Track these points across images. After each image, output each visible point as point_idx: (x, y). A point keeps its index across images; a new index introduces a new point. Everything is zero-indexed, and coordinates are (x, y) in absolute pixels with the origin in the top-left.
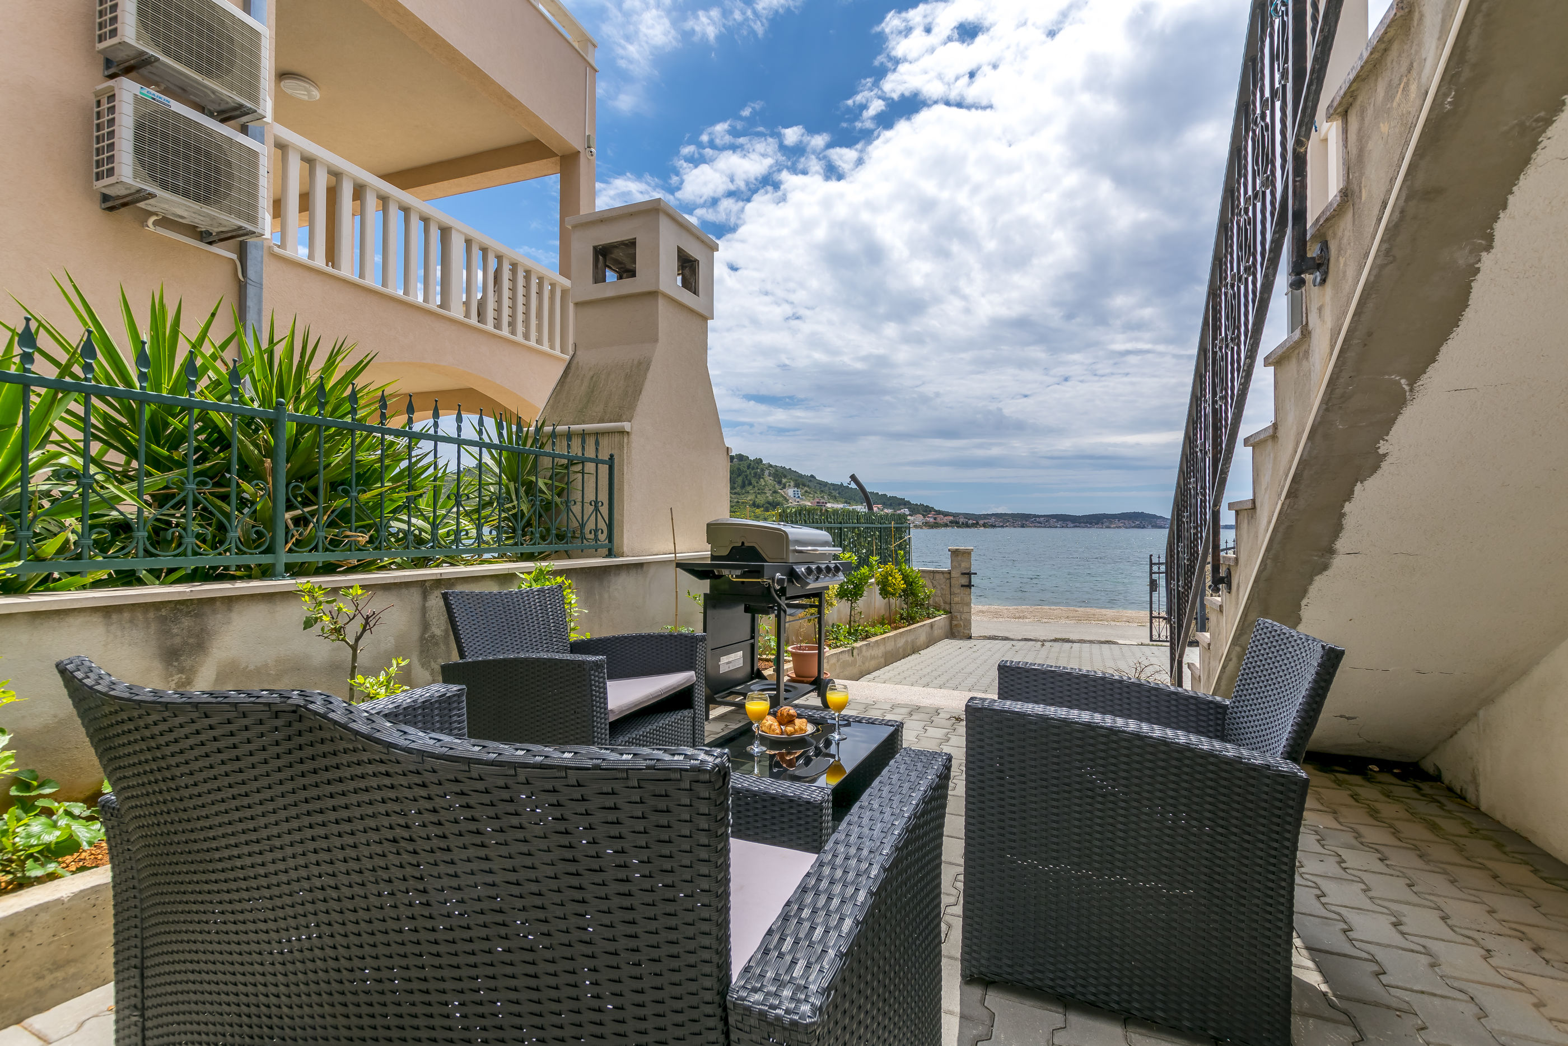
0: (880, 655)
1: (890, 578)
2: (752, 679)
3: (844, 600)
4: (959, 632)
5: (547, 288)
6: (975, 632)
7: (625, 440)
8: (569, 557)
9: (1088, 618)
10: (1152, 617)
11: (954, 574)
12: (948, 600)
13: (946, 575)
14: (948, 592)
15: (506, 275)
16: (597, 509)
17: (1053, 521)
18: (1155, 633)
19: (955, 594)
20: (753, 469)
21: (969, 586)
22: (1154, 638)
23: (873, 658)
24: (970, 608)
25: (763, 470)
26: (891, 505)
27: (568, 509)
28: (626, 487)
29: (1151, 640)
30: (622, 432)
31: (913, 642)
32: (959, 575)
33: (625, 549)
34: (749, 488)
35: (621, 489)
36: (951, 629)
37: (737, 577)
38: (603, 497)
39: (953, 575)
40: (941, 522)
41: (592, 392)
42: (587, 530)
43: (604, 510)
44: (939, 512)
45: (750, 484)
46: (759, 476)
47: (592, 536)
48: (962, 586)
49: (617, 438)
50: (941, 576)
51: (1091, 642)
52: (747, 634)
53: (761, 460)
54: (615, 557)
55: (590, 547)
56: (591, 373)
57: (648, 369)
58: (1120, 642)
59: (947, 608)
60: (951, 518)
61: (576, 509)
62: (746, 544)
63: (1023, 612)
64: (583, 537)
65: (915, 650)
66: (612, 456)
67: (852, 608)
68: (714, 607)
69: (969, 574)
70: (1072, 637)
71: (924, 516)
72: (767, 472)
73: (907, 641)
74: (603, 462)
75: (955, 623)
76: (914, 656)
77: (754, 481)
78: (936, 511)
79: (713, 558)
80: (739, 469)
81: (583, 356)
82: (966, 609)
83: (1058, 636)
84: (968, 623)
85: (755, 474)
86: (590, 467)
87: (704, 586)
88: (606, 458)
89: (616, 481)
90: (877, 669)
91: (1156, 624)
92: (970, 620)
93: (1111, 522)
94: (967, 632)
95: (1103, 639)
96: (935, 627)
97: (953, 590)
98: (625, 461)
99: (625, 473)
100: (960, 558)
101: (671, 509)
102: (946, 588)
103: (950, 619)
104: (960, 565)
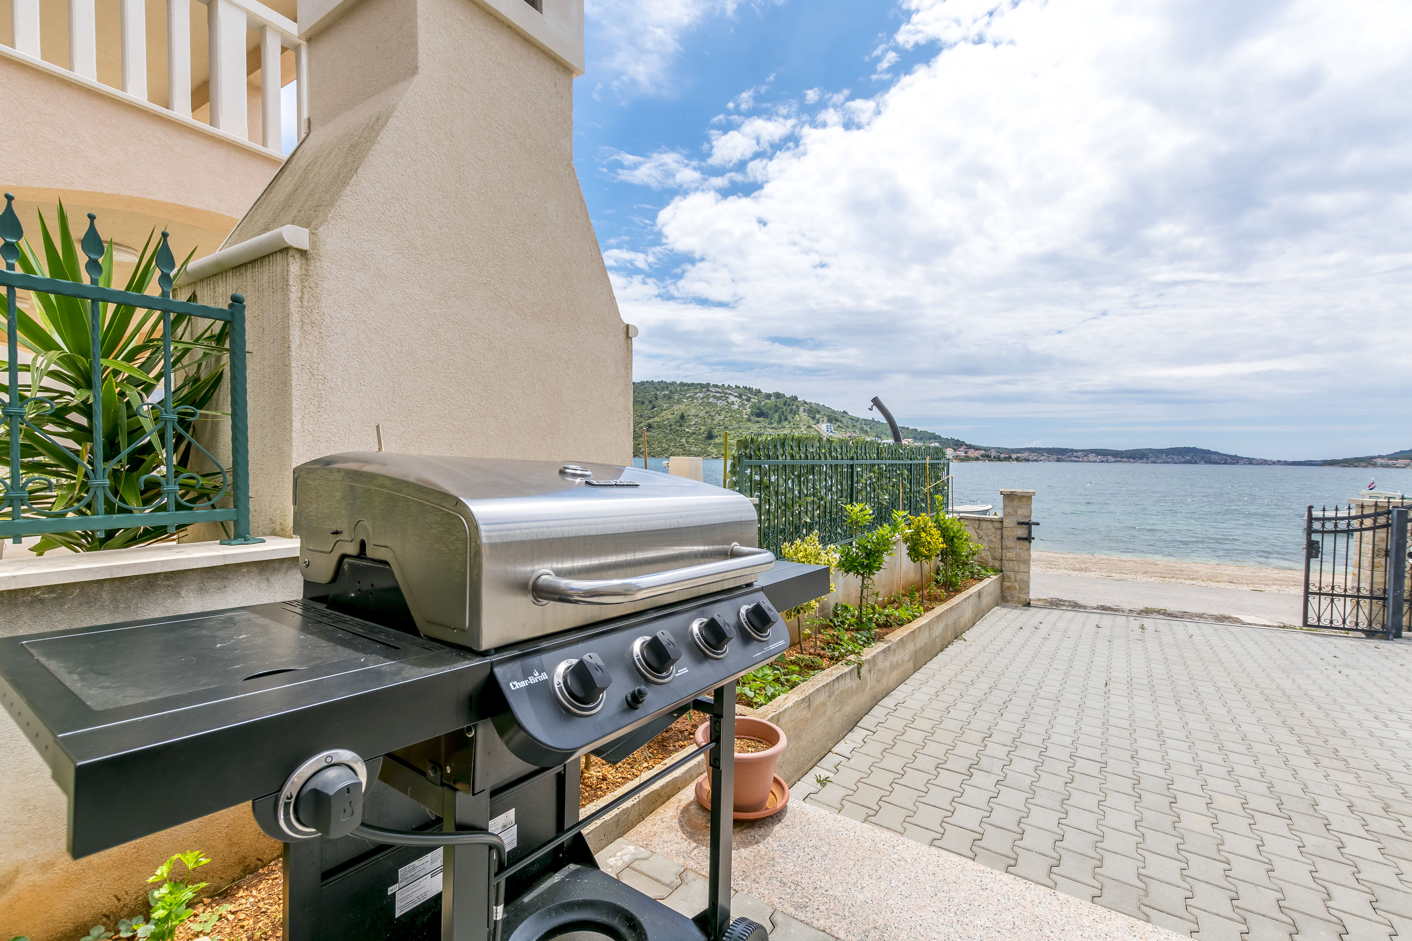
0: (906, 658)
1: (923, 535)
3: (851, 574)
4: (1011, 597)
6: (1035, 593)
7: (294, 268)
10: (1307, 593)
11: (1007, 523)
12: (998, 554)
13: (998, 525)
14: (998, 545)
17: (1092, 457)
18: (1312, 615)
19: (1007, 548)
20: (789, 405)
21: (1029, 539)
22: (1311, 622)
23: (895, 666)
24: (1029, 568)
25: (798, 407)
26: (921, 439)
29: (1305, 625)
30: (286, 252)
31: (955, 623)
32: (1014, 524)
34: (785, 423)
36: (1002, 591)
39: (1005, 524)
40: (972, 456)
41: (296, 190)
44: (970, 447)
45: (786, 419)
46: (795, 413)
48: (1019, 539)
49: (279, 266)
50: (990, 525)
51: (1201, 618)
53: (796, 398)
56: (311, 160)
57: (383, 125)
58: (1245, 620)
59: (997, 564)
60: (983, 452)
62: (369, 551)
65: (957, 634)
66: (235, 301)
67: (863, 587)
69: (1028, 525)
70: (1172, 607)
71: (955, 450)
72: (802, 409)
73: (947, 625)
75: (1007, 584)
76: (957, 646)
77: (789, 417)
78: (967, 445)
80: (776, 406)
81: (314, 139)
82: (1023, 568)
83: (1150, 605)
84: (1025, 586)
85: (791, 410)
90: (902, 681)
91: (1313, 601)
92: (1028, 582)
93: (1157, 457)
94: (1024, 596)
95: (1216, 612)
96: (984, 595)
97: (1006, 542)
98: (295, 318)
99: (294, 346)
100: (1015, 503)
101: (378, 427)
102: (996, 540)
103: (1003, 579)
104: (1016, 512)
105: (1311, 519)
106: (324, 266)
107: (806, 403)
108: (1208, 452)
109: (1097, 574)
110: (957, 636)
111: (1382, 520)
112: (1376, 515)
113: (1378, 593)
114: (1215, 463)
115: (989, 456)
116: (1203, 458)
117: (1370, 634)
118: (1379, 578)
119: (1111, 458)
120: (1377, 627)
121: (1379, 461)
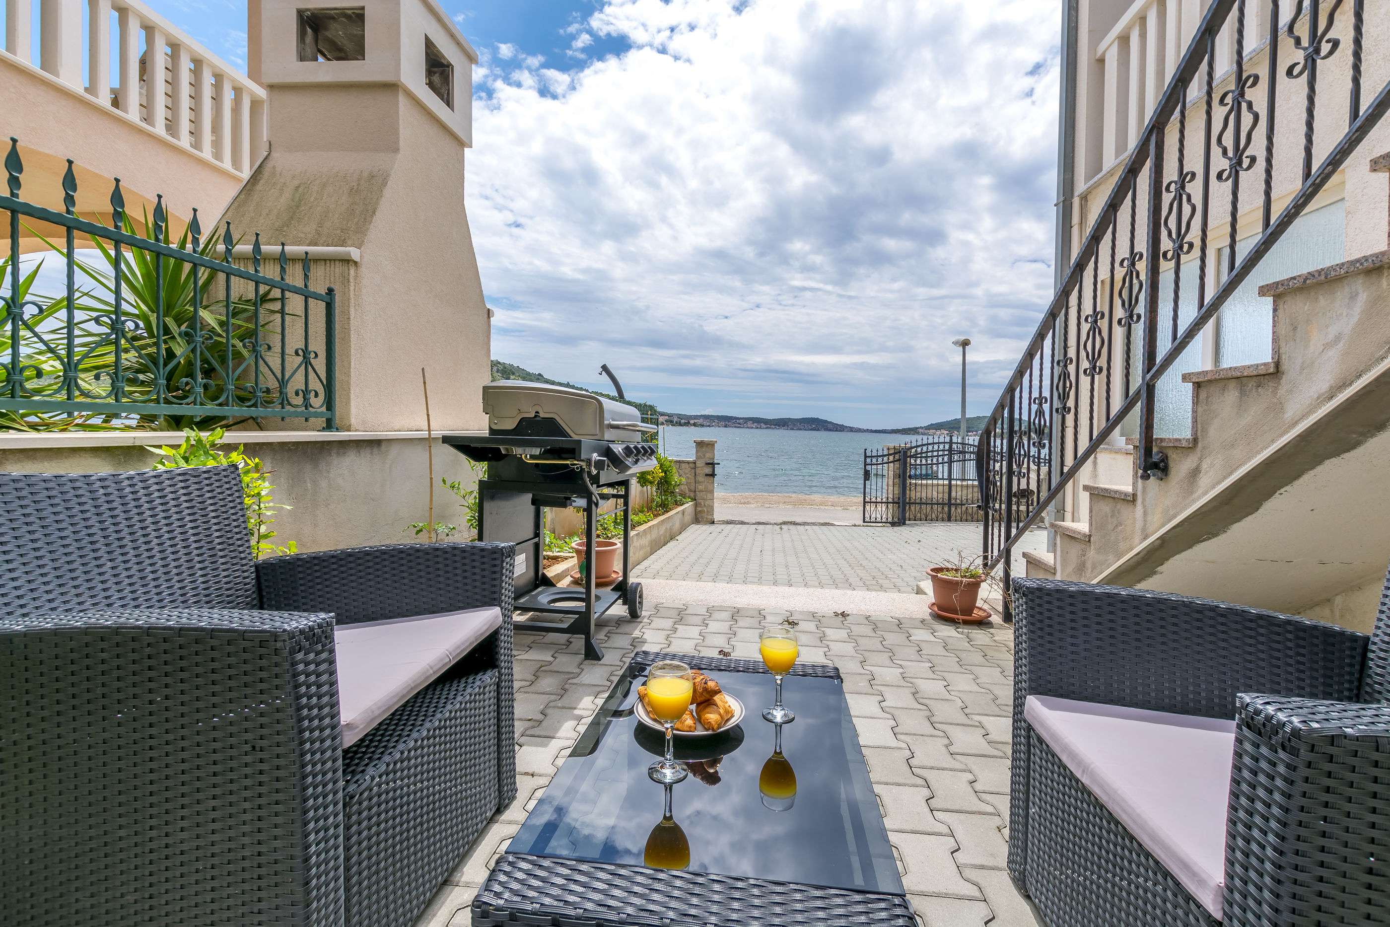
0: (646, 544)
2: (536, 587)
4: (702, 517)
5: (228, 96)
6: (717, 517)
7: (352, 272)
8: (261, 428)
9: (802, 503)
10: (865, 502)
11: (699, 464)
12: (693, 488)
13: (692, 465)
14: (693, 481)
15: (160, 60)
16: (307, 362)
17: (750, 424)
18: (867, 515)
19: (699, 482)
21: (713, 475)
22: (867, 520)
23: (642, 547)
24: (714, 496)
27: (257, 356)
28: (353, 337)
29: (864, 522)
30: (347, 261)
31: (671, 529)
32: (703, 465)
33: (353, 421)
35: (346, 339)
36: (696, 515)
37: (533, 457)
38: (318, 344)
39: (697, 465)
41: (298, 207)
42: (290, 390)
43: (320, 364)
47: (299, 400)
48: (707, 475)
49: (338, 269)
50: (687, 466)
51: (814, 524)
52: (529, 532)
54: (337, 430)
55: (297, 415)
56: (296, 182)
57: (384, 183)
58: (836, 523)
59: (692, 495)
60: (667, 418)
61: (274, 360)
62: (542, 415)
63: (747, 498)
64: (284, 401)
65: (672, 537)
66: (330, 291)
68: (492, 498)
69: (713, 465)
70: (798, 520)
73: (665, 529)
74: (317, 297)
75: (700, 509)
76: (672, 544)
78: (654, 410)
79: (492, 431)
81: (279, 159)
82: (709, 496)
83: (786, 520)
84: (711, 509)
86: (295, 303)
87: (479, 471)
88: (323, 291)
89: (338, 326)
90: (645, 558)
91: (868, 507)
92: (713, 506)
93: (794, 425)
94: (710, 517)
95: (822, 522)
96: (686, 514)
97: (698, 478)
98: (352, 301)
99: (352, 317)
100: (704, 449)
101: (423, 369)
102: (692, 477)
103: (696, 506)
104: (704, 455)
105: (866, 457)
106: (363, 270)
107: (499, 363)
108: (826, 421)
109: (755, 505)
110: (672, 538)
111: (897, 457)
112: (895, 453)
113: (896, 500)
114: (830, 430)
115: (672, 422)
116: (823, 426)
117: (893, 524)
118: (896, 492)
119: (763, 426)
120: (896, 520)
121: (921, 430)
